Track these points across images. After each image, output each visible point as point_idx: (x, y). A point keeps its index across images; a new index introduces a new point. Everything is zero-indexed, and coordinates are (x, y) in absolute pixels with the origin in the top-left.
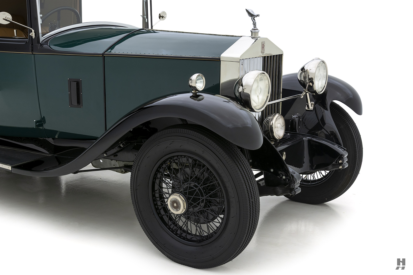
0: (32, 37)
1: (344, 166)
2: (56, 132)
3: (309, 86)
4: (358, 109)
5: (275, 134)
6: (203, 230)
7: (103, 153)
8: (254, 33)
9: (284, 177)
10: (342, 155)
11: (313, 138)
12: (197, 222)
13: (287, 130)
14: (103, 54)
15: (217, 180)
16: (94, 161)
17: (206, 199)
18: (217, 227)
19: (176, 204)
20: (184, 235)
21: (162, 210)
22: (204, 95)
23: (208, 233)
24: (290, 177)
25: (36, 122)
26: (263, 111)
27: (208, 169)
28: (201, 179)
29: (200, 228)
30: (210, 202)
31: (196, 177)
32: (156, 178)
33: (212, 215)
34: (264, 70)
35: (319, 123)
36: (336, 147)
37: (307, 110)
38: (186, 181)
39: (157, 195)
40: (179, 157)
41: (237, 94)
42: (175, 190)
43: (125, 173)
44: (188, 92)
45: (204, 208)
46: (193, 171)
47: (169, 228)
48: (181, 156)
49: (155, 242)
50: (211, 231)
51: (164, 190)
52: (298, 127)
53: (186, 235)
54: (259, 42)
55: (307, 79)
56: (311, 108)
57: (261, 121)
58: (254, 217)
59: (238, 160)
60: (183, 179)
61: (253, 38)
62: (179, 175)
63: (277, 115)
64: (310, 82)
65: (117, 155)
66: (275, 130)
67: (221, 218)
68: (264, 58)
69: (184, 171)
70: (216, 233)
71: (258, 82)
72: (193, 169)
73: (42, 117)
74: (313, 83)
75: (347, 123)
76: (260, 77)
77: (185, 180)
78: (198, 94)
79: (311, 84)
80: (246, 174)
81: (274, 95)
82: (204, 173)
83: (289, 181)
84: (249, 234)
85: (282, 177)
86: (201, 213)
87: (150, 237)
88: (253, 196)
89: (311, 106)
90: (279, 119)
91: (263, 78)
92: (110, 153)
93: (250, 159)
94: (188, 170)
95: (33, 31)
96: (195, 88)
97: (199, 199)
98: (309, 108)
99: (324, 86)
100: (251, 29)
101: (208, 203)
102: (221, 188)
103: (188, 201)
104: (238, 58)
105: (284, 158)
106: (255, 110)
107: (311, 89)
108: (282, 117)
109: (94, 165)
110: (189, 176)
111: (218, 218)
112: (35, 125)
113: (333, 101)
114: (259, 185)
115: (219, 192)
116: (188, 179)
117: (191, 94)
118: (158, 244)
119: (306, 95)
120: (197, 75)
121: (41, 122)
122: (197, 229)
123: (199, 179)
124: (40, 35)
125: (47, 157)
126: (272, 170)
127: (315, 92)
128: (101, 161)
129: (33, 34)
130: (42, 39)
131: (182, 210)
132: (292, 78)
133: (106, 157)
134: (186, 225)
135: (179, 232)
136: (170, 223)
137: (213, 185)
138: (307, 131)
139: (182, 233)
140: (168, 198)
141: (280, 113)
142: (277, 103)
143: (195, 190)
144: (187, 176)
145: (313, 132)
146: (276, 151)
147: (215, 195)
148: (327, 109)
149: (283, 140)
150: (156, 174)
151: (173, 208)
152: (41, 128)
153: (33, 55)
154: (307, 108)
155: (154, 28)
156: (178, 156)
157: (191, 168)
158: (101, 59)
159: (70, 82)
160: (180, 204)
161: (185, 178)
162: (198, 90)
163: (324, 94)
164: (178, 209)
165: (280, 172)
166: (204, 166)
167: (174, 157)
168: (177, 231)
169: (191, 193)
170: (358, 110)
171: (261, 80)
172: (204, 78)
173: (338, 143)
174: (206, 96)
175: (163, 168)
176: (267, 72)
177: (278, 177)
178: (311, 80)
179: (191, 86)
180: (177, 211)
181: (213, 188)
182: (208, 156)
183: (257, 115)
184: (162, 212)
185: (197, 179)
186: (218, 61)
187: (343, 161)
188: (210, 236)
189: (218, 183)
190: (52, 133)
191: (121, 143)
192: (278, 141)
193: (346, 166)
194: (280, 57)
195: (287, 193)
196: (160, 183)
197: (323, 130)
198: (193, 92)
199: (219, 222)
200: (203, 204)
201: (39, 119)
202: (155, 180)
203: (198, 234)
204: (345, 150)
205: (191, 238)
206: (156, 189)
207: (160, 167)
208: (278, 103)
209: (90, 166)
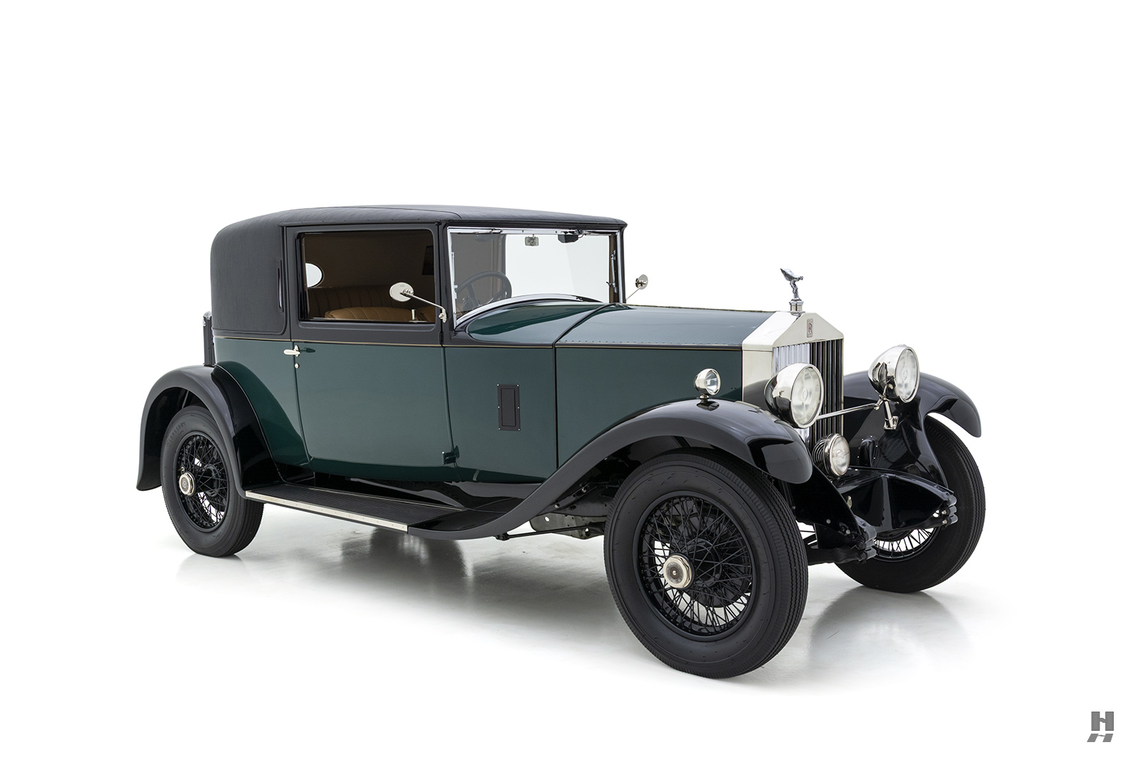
0: (442, 320)
1: (951, 521)
2: (475, 470)
3: (889, 389)
4: (973, 427)
5: (832, 467)
6: (717, 615)
7: (553, 503)
8: (796, 306)
9: (848, 532)
10: (946, 501)
11: (898, 475)
12: (708, 604)
13: (852, 463)
14: (553, 345)
15: (740, 536)
16: (535, 518)
17: (724, 567)
18: (740, 612)
19: (675, 572)
20: (687, 624)
21: (653, 584)
22: (718, 402)
23: (726, 621)
24: (858, 532)
25: (446, 455)
26: (812, 426)
27: (727, 518)
28: (716, 535)
29: (713, 612)
30: (730, 572)
31: (708, 532)
32: (644, 531)
33: (733, 593)
34: (812, 362)
35: (908, 451)
36: (935, 489)
37: (885, 430)
38: (691, 537)
39: (646, 560)
40: (682, 499)
41: (771, 402)
42: (673, 551)
43: (585, 538)
44: (695, 398)
45: (720, 579)
46: (704, 522)
47: (664, 613)
48: (685, 497)
49: (641, 634)
50: (731, 618)
51: (657, 552)
52: (872, 458)
53: (690, 625)
54: (803, 319)
55: (885, 378)
56: (893, 426)
57: (811, 445)
58: (798, 594)
59: (772, 501)
60: (687, 535)
61: (793, 314)
62: (681, 528)
63: (836, 436)
64: (889, 383)
65: (575, 507)
66: (832, 460)
67: (747, 597)
68: (812, 345)
69: (689, 521)
70: (737, 621)
71: (803, 382)
72: (703, 518)
73: (455, 447)
74: (894, 386)
75: (955, 452)
76: (805, 373)
77: (689, 536)
78: (709, 400)
79: (891, 386)
80: (786, 526)
81: (830, 402)
82: (721, 524)
83: (856, 537)
84: (789, 621)
85: (845, 532)
86: (715, 590)
87: (633, 628)
88: (796, 561)
89: (894, 423)
90: (839, 442)
91: (810, 375)
92: (564, 503)
93: (793, 505)
94: (695, 521)
95: (444, 310)
96: (705, 392)
97: (713, 565)
98: (889, 426)
99: (914, 390)
100: (790, 301)
101: (727, 572)
102: (746, 549)
103: (695, 568)
104: (769, 346)
105: (849, 504)
106: (800, 426)
107: (891, 394)
108: (844, 439)
109: (535, 526)
110: (696, 530)
111: (742, 597)
112: (443, 459)
113: (929, 415)
114: (808, 548)
115: (743, 555)
116: (695, 534)
117: (699, 401)
118: (646, 639)
119: (885, 405)
120: (707, 371)
121: (452, 456)
122: (708, 614)
123: (712, 535)
124: (455, 316)
125: (460, 512)
126: (828, 522)
127: (898, 399)
128: (547, 519)
129: (443, 316)
130: (457, 322)
131: (684, 582)
132: (860, 380)
133: (558, 509)
134: (690, 607)
135: (679, 620)
136: (666, 605)
137: (735, 544)
138: (890, 465)
139: (684, 622)
140: (662, 565)
141: (841, 434)
142: (836, 416)
143: (706, 551)
144: (694, 530)
145: (898, 466)
146: (837, 493)
147: (738, 560)
148: (921, 430)
149: (846, 478)
150: (644, 527)
151: (672, 579)
152: (451, 465)
153: (442, 349)
154: (885, 427)
155: (628, 302)
156: (680, 497)
157: (700, 517)
158: (552, 352)
159: (501, 389)
160: (682, 572)
161: (690, 533)
162: (709, 394)
163: (915, 403)
164: (679, 580)
165: (841, 524)
166: (721, 512)
167: (674, 498)
168: (676, 618)
169: (699, 555)
170: (974, 430)
171: (807, 378)
172: (718, 376)
173: (941, 483)
174: (723, 404)
175: (656, 516)
176: (817, 367)
177: (840, 532)
178: (891, 380)
179: (698, 389)
180: (678, 582)
181: (733, 548)
182: (729, 497)
183: (804, 434)
184: (653, 587)
185: (710, 535)
186: (739, 350)
187: (949, 511)
188: (729, 625)
189: (743, 540)
190: (466, 475)
191: (583, 486)
192: (839, 478)
193: (955, 520)
194: (838, 344)
195: (854, 558)
196: (650, 541)
197: (917, 464)
198: (701, 397)
199: (743, 603)
200: (717, 576)
201: (450, 451)
202: (644, 536)
203: (709, 623)
204: (951, 493)
205: (700, 630)
206: (644, 551)
207: (651, 515)
208: (838, 417)
209: (526, 527)
